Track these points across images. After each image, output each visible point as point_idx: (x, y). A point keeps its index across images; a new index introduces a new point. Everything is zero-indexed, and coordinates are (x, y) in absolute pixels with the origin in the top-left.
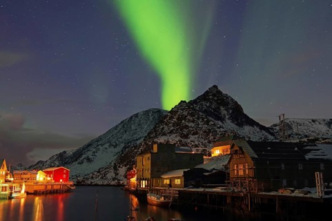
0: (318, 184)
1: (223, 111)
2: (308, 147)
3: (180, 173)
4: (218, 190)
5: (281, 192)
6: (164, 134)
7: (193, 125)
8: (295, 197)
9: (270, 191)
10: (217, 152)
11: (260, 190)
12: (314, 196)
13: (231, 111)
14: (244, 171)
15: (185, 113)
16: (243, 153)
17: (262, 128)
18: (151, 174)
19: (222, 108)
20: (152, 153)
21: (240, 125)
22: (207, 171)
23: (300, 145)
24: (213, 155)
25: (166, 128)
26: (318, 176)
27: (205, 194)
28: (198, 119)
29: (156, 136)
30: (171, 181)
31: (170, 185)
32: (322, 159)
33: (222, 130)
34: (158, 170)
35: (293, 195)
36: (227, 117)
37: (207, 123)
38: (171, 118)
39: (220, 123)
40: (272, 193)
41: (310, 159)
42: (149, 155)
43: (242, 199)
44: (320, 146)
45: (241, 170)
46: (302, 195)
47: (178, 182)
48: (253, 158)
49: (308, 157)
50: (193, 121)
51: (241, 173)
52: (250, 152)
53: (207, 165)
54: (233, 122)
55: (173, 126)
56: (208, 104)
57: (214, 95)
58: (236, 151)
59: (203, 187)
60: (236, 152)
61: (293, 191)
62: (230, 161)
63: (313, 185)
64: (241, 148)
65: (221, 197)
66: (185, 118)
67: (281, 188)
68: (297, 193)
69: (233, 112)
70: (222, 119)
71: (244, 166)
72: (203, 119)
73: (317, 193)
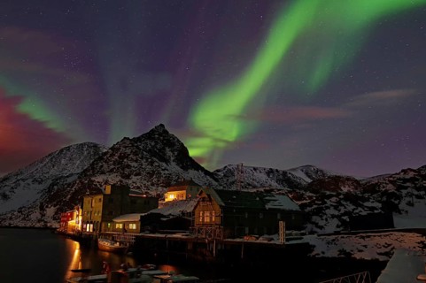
0: (281, 232)
1: (168, 152)
2: (267, 198)
3: (137, 217)
4: (178, 236)
5: (246, 239)
6: (103, 173)
7: (136, 165)
8: (261, 244)
9: (234, 238)
10: (171, 197)
11: (224, 237)
12: (277, 243)
13: (176, 153)
14: (211, 218)
15: (128, 151)
16: (210, 200)
17: (207, 173)
18: (103, 217)
19: (167, 149)
20: (105, 195)
21: (185, 168)
22: (165, 217)
23: (258, 194)
24: (166, 200)
25: (105, 166)
26: (282, 224)
27: (163, 240)
28: (142, 158)
29: (94, 175)
30: (124, 226)
31: (124, 230)
32: (279, 209)
33: (166, 172)
34: (109, 214)
35: (258, 241)
36: (172, 159)
37: (152, 163)
38: (112, 155)
39: (164, 164)
40: (238, 240)
41: (270, 209)
42: (101, 197)
43: (204, 245)
44: (277, 197)
45: (208, 217)
46: (266, 242)
47: (133, 226)
48: (221, 206)
49: (268, 206)
50: (136, 161)
51: (207, 220)
52: (218, 200)
53: (160, 209)
54: (178, 165)
55: (114, 164)
56: (153, 144)
57: (160, 135)
58: (204, 198)
59: (159, 233)
60: (204, 200)
61: (258, 238)
62: (195, 207)
63: (277, 231)
64: (209, 196)
65: (182, 242)
66: (127, 156)
67: (246, 235)
68: (262, 240)
69: (178, 154)
70: (167, 161)
71: (211, 214)
72: (147, 159)
73: (280, 239)
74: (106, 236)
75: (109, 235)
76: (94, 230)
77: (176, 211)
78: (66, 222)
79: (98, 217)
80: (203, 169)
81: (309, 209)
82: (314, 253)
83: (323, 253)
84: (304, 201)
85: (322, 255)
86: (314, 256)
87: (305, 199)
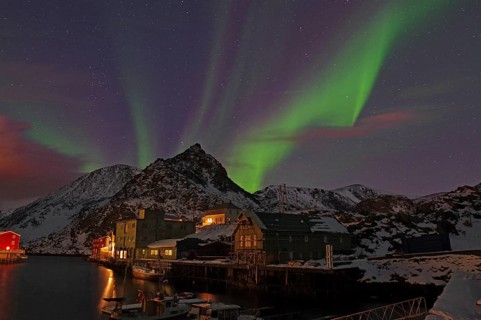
0: (328, 257)
1: (205, 174)
2: (313, 220)
3: (173, 243)
4: (218, 262)
5: (290, 265)
6: (136, 197)
7: (171, 187)
8: (306, 269)
9: (277, 264)
10: (209, 221)
11: (267, 263)
12: (324, 268)
13: (213, 175)
14: (252, 243)
15: (162, 173)
16: (251, 224)
17: (247, 195)
18: (137, 243)
19: (204, 170)
20: (138, 220)
21: (223, 190)
22: (203, 242)
23: (302, 216)
24: (204, 224)
25: (138, 189)
26: (329, 248)
27: (201, 267)
28: (177, 180)
29: (126, 199)
30: (159, 252)
31: (160, 257)
33: (203, 194)
34: (143, 240)
35: (303, 267)
36: (209, 180)
37: (187, 186)
38: (145, 178)
39: (201, 186)
40: (282, 266)
41: (316, 232)
42: (135, 222)
43: (245, 271)
44: (323, 219)
45: (249, 241)
46: (312, 267)
47: (170, 253)
48: (262, 230)
49: (314, 229)
50: (171, 184)
51: (248, 244)
52: (259, 224)
53: (197, 234)
54: (216, 186)
55: (148, 187)
56: (188, 165)
57: (196, 155)
58: (244, 221)
59: (197, 259)
60: (244, 223)
61: (303, 264)
62: (235, 232)
63: (323, 256)
64: (249, 219)
65: (223, 270)
66: (162, 179)
67: (290, 260)
68: (306, 265)
69: (216, 175)
70: (202, 182)
71: (252, 238)
72: (183, 181)
73: (327, 264)
74: (141, 263)
75: (144, 262)
76: (128, 257)
77: (215, 237)
78: (99, 249)
79: (131, 243)
80: (242, 191)
81: (358, 231)
82: (364, 279)
83: (374, 278)
84: (353, 223)
85: (372, 281)
86: (364, 281)
87: (353, 221)
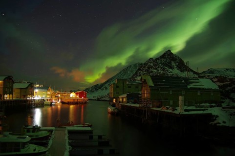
0: (180, 104)
1: (173, 64)
6: (140, 76)
7: (155, 71)
13: (177, 64)
14: (147, 94)
15: (152, 64)
16: (146, 83)
17: (195, 73)
19: (173, 62)
21: (182, 71)
25: (141, 72)
26: (181, 98)
28: (159, 67)
29: (136, 77)
30: (122, 99)
31: (122, 102)
32: (199, 88)
33: (171, 73)
35: (167, 111)
36: (175, 67)
37: (164, 70)
38: (144, 67)
39: (171, 70)
41: (191, 88)
47: (125, 100)
50: (156, 69)
51: (146, 96)
54: (178, 69)
55: (145, 71)
56: (165, 60)
57: (168, 55)
61: (168, 108)
64: (145, 80)
66: (151, 67)
68: (169, 110)
69: (178, 64)
70: (172, 68)
71: (147, 92)
72: (161, 68)
73: (180, 110)
80: (192, 71)
82: (215, 122)
83: (224, 122)
85: (222, 124)
